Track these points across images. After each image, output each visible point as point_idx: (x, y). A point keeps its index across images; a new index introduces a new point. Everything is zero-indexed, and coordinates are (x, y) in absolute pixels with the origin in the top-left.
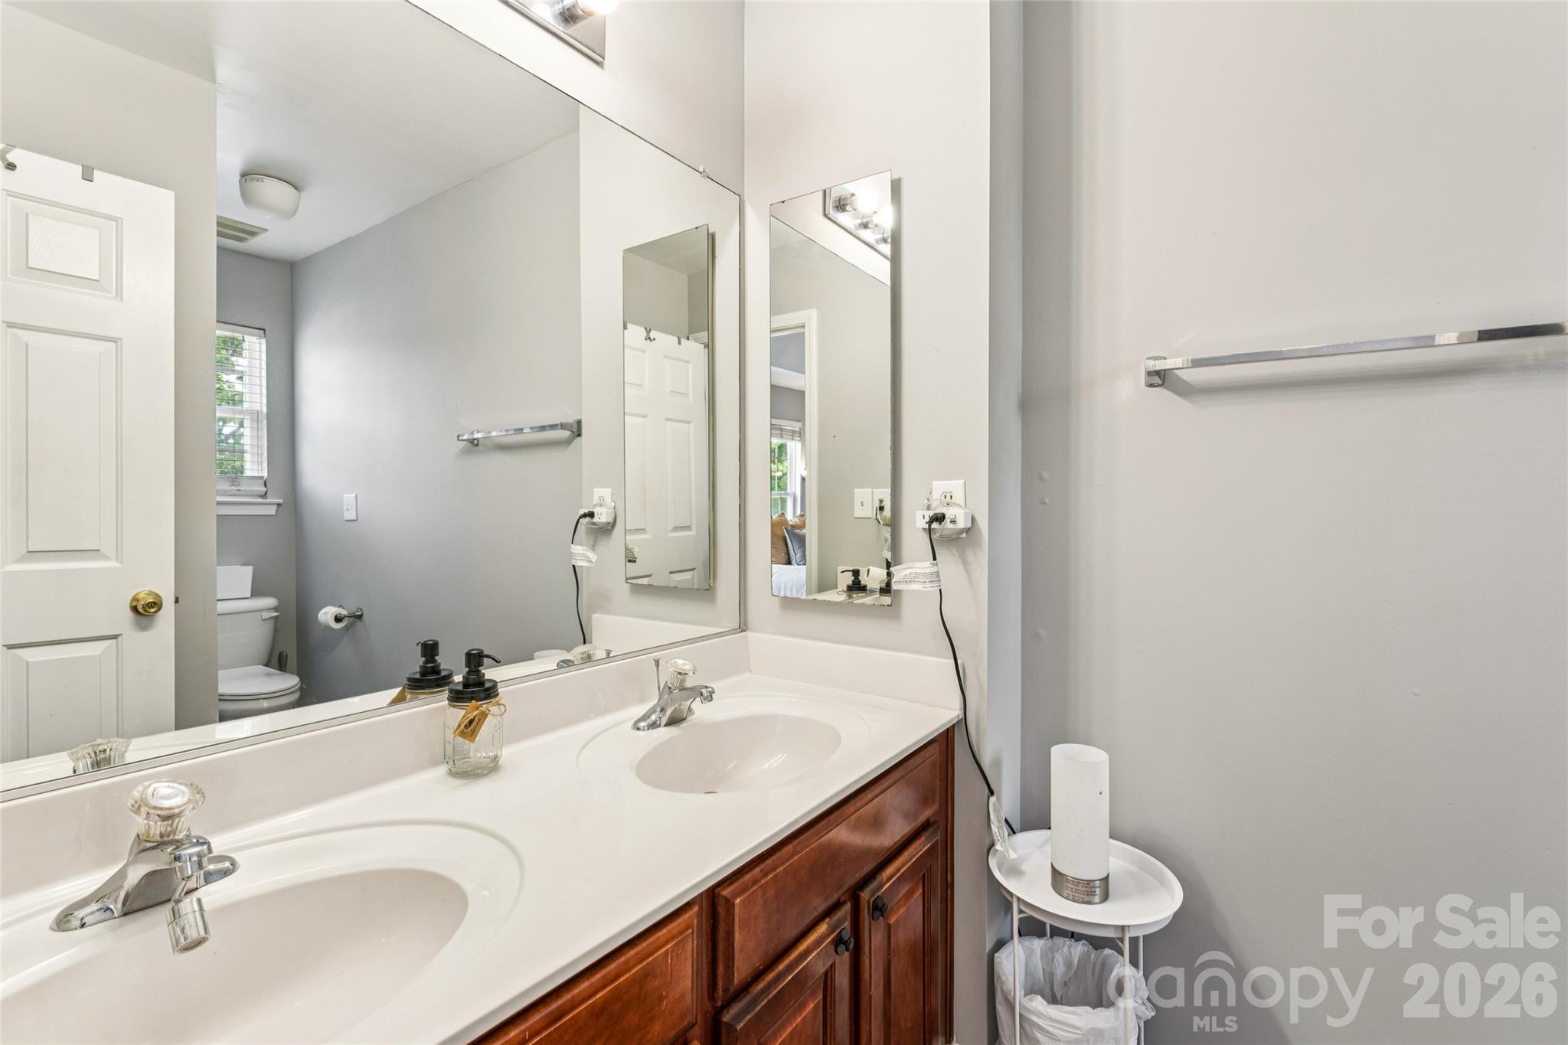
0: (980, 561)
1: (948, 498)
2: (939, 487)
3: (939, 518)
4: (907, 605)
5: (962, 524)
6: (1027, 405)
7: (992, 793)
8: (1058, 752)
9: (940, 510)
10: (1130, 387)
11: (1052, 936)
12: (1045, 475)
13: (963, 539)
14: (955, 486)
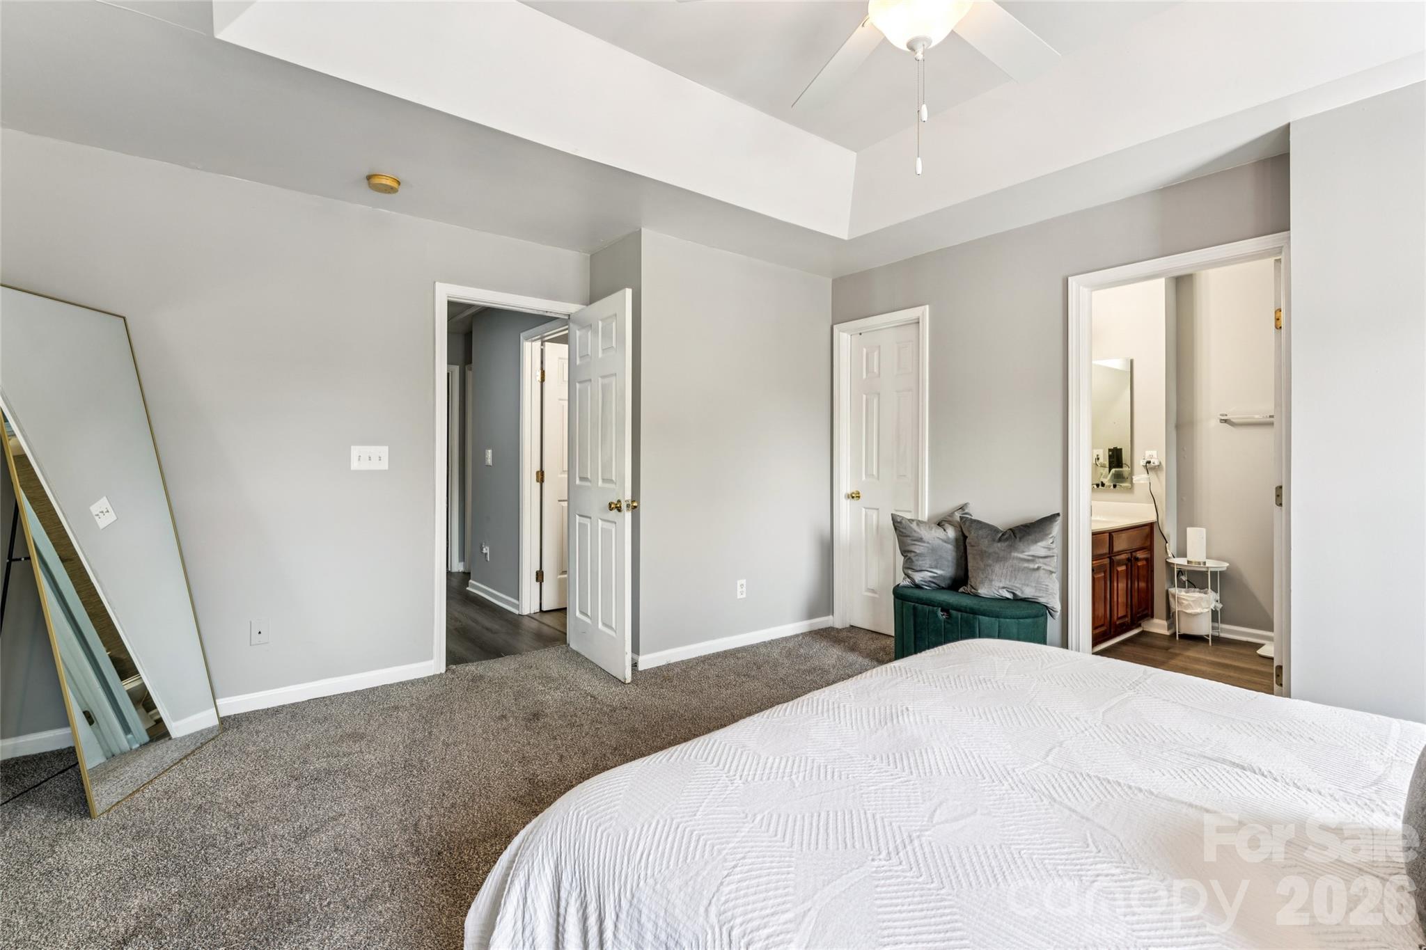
0: (1163, 476)
1: (1151, 456)
2: (1148, 453)
3: (1149, 462)
4: (1136, 488)
5: (1157, 463)
6: (1178, 427)
7: (1167, 542)
8: (1189, 530)
9: (1149, 460)
10: (1214, 423)
11: (1188, 587)
12: (1185, 449)
13: (1157, 468)
14: (1154, 453)
